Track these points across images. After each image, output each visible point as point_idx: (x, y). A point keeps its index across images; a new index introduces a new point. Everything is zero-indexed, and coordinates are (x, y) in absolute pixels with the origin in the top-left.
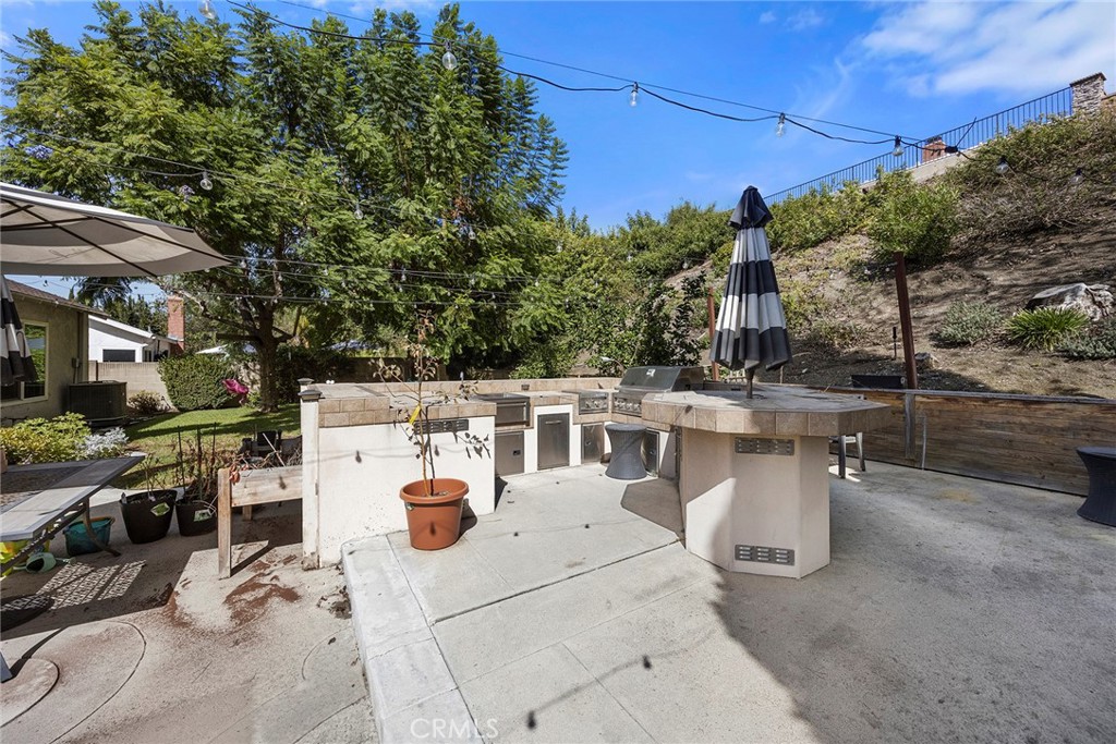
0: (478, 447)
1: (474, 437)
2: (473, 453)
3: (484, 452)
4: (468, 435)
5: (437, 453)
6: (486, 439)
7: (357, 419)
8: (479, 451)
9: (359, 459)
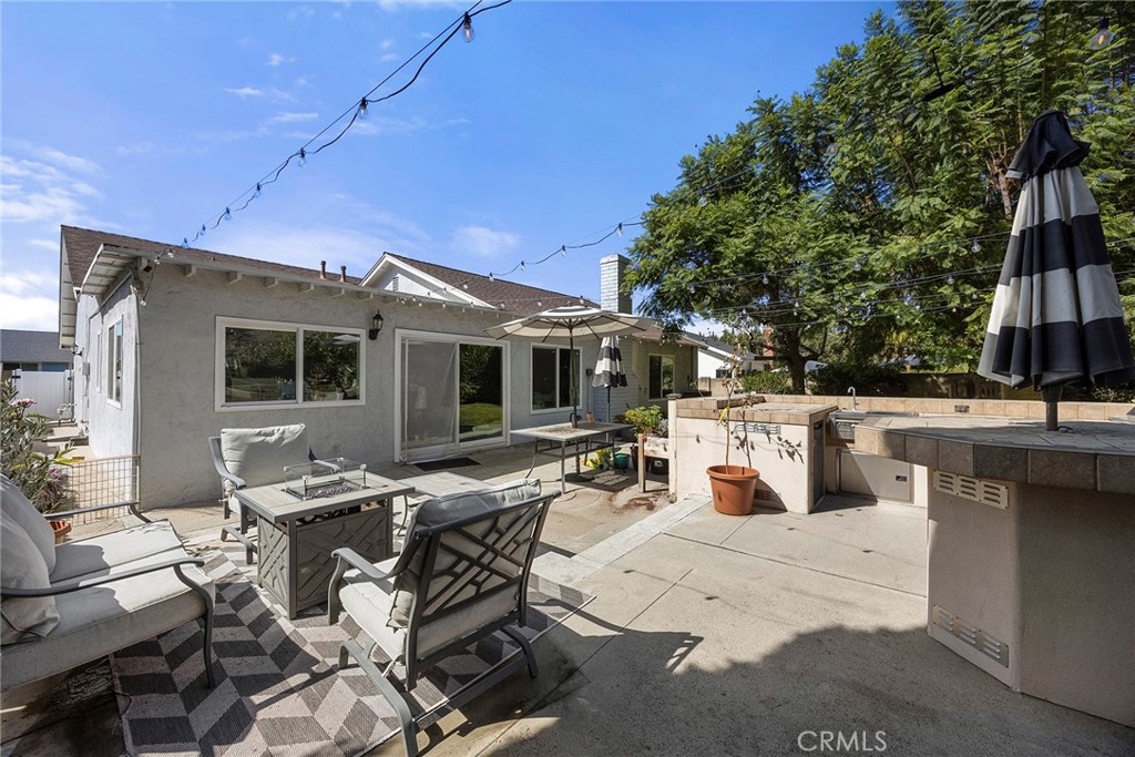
0: (791, 450)
1: (786, 441)
2: (785, 455)
3: (796, 456)
4: (780, 439)
5: (753, 448)
6: (799, 445)
7: (697, 414)
8: (791, 455)
9: (698, 441)
